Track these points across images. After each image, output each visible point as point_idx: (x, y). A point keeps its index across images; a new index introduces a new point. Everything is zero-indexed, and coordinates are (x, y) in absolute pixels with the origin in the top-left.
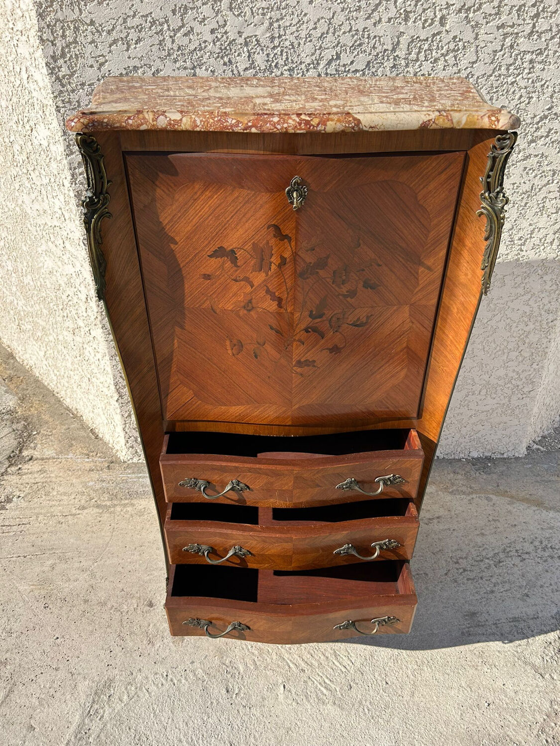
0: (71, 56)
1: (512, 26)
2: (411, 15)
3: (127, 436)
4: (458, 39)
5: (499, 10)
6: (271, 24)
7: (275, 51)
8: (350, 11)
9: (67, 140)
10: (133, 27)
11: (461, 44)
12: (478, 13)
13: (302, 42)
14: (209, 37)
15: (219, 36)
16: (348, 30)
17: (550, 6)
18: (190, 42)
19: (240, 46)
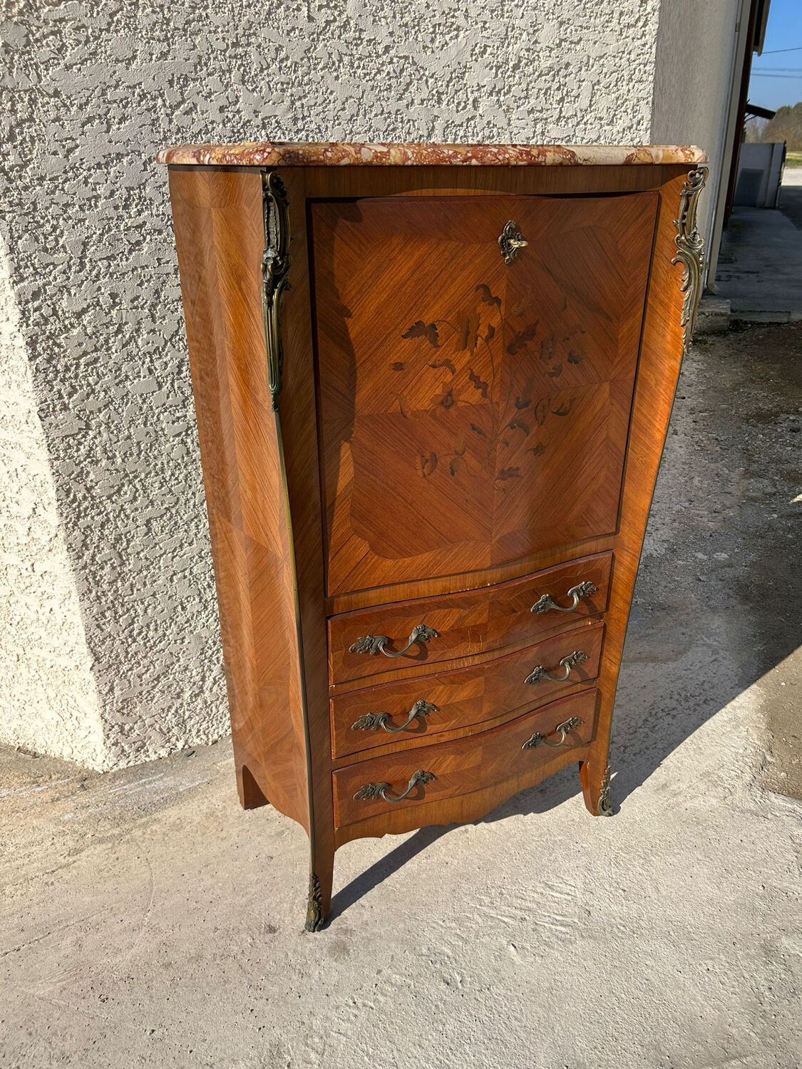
0: (24, 139)
1: (541, 111)
2: (443, 97)
3: (108, 727)
4: (491, 125)
5: (527, 93)
6: (293, 103)
7: (300, 136)
8: (380, 90)
9: (16, 260)
10: (115, 101)
11: (495, 129)
13: (330, 125)
14: (218, 117)
15: (230, 116)
16: (379, 112)
17: (572, 90)
18: (193, 123)
19: (256, 129)
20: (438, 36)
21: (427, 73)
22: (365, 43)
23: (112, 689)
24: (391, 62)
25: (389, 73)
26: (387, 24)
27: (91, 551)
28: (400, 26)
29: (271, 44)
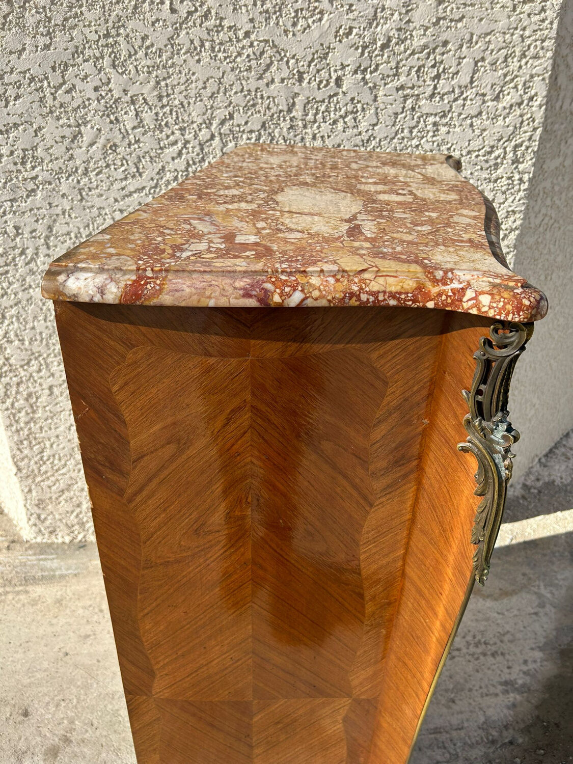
1: (412, 88)
2: (305, 76)
4: (356, 101)
5: (397, 71)
6: (158, 83)
7: (165, 110)
8: (240, 71)
10: (11, 84)
11: (359, 106)
12: (375, 74)
13: (192, 101)
14: (93, 95)
15: (103, 94)
16: (239, 90)
17: (450, 67)
18: (73, 100)
19: (126, 105)
20: (300, 20)
21: (288, 55)
22: (226, 29)
23: (30, 491)
24: (251, 45)
25: (248, 56)
26: (247, 11)
27: (11, 400)
28: (261, 13)
29: (138, 34)
